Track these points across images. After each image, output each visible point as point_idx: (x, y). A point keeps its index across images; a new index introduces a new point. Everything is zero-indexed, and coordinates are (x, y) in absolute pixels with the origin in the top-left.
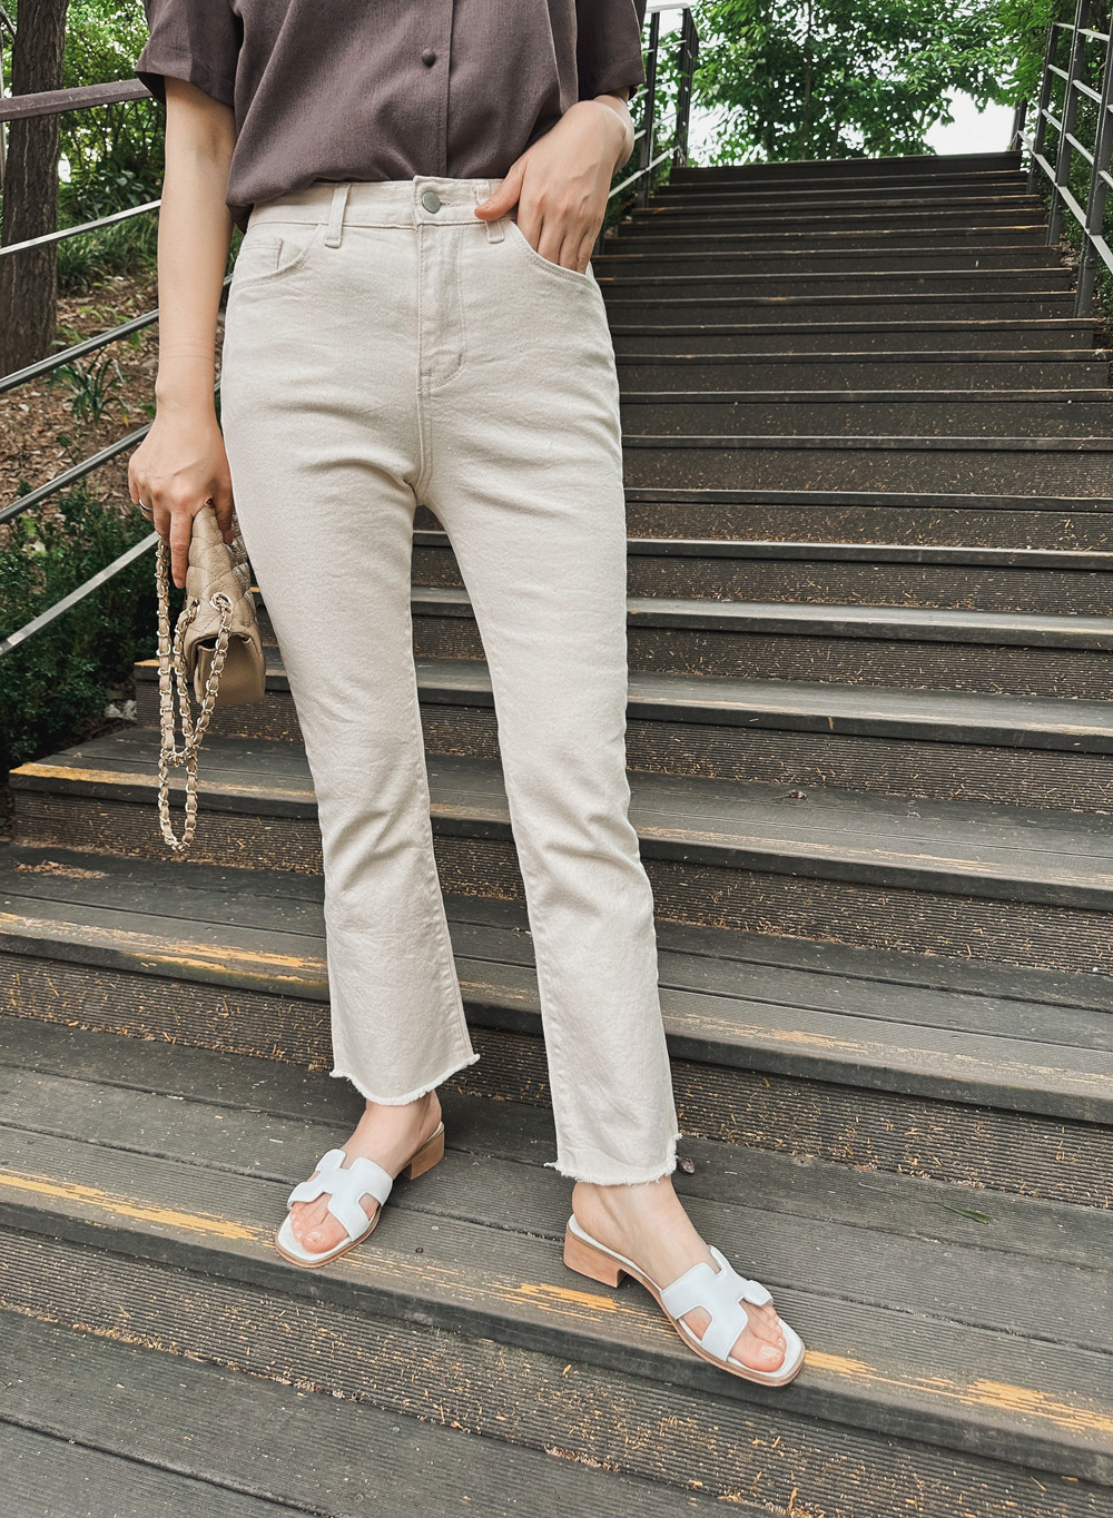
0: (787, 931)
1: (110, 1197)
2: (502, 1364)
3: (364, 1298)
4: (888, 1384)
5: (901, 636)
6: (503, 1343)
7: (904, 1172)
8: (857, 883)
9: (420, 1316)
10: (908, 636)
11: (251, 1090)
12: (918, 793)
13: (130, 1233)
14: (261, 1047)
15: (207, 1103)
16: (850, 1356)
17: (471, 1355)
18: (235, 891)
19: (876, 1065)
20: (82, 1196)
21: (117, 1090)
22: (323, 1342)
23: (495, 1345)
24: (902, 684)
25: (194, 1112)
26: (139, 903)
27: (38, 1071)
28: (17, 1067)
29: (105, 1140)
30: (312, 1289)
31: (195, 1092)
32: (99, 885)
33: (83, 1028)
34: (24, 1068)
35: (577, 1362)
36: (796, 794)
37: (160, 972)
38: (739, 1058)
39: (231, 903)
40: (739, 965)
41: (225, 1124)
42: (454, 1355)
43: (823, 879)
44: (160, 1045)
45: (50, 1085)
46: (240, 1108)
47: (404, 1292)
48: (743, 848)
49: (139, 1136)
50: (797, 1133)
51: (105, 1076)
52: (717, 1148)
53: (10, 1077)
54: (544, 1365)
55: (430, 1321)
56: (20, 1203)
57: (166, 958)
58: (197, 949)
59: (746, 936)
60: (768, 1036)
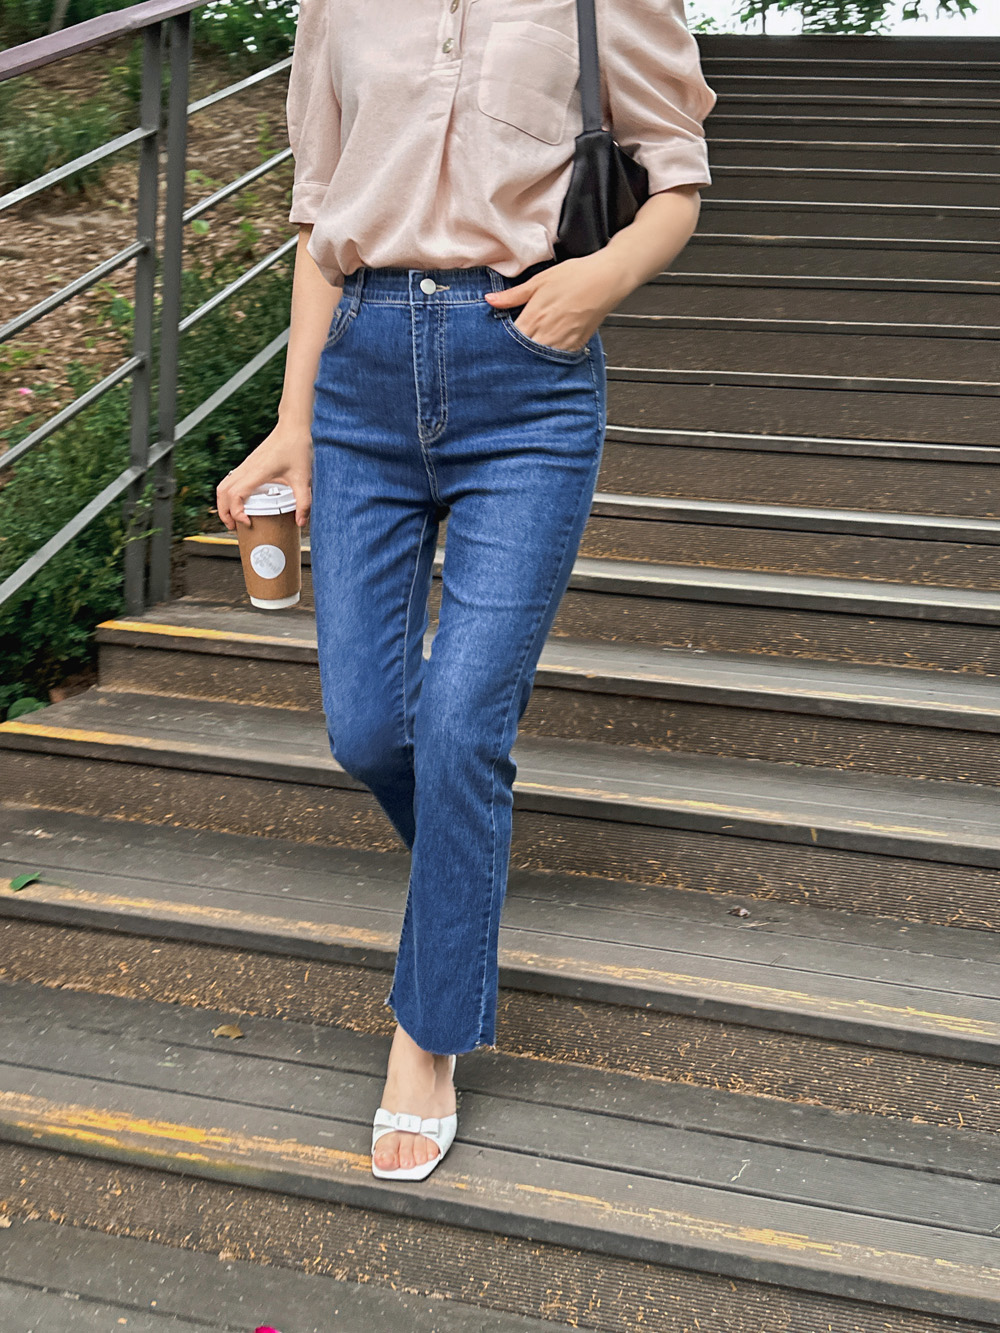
0: (761, 1091)
5: (896, 720)
8: (838, 1041)
10: (904, 720)
12: (912, 916)
24: (898, 772)
38: (703, 1262)
43: (802, 1035)
48: (711, 997)
59: (716, 1097)
60: (734, 1236)
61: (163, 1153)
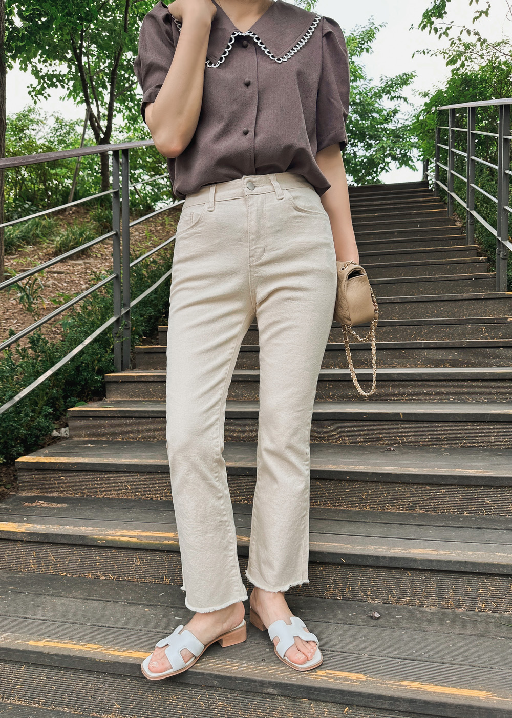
0: (399, 509)
1: (105, 648)
2: (313, 711)
3: (242, 684)
4: (503, 700)
5: (423, 378)
6: (313, 700)
7: (479, 611)
8: (430, 484)
9: (271, 690)
10: (426, 378)
11: (159, 597)
12: (445, 445)
13: (120, 663)
14: (158, 578)
15: (139, 604)
16: (483, 690)
17: (298, 708)
18: (129, 508)
19: (461, 560)
20: (91, 648)
21: (93, 601)
22: (221, 709)
23: (309, 701)
24: (426, 400)
25: (134, 609)
26: (89, 516)
27: (52, 596)
28: (41, 595)
29: (95, 623)
30: (215, 682)
31: (132, 600)
32: (66, 509)
33: (69, 575)
34: (45, 595)
35: (350, 705)
36: (390, 450)
37: (107, 545)
38: (396, 563)
39: (130, 513)
40: (382, 525)
41: (151, 613)
42: (288, 709)
43: (414, 483)
44: (108, 581)
45: (60, 601)
46: (155, 605)
47: (261, 679)
48: (375, 471)
49: (111, 621)
50: (426, 596)
51: (85, 596)
52: (388, 607)
53: (39, 599)
54: (335, 709)
55: (276, 692)
56: (62, 653)
57: (110, 538)
58: (123, 533)
59: (381, 513)
60: (407, 552)
61: (158, 542)
